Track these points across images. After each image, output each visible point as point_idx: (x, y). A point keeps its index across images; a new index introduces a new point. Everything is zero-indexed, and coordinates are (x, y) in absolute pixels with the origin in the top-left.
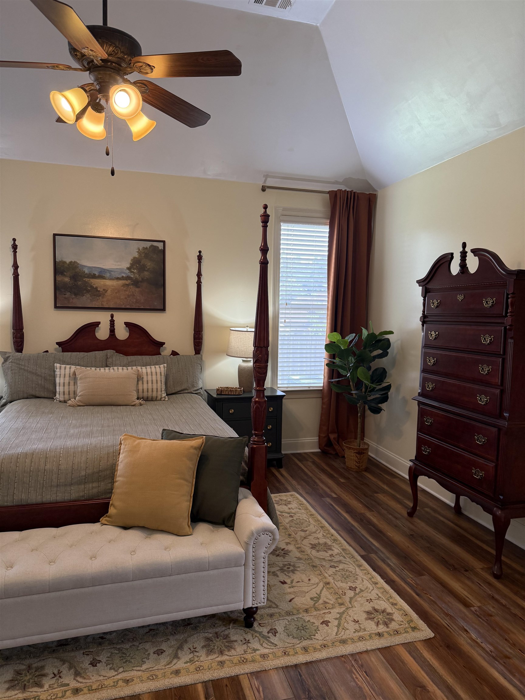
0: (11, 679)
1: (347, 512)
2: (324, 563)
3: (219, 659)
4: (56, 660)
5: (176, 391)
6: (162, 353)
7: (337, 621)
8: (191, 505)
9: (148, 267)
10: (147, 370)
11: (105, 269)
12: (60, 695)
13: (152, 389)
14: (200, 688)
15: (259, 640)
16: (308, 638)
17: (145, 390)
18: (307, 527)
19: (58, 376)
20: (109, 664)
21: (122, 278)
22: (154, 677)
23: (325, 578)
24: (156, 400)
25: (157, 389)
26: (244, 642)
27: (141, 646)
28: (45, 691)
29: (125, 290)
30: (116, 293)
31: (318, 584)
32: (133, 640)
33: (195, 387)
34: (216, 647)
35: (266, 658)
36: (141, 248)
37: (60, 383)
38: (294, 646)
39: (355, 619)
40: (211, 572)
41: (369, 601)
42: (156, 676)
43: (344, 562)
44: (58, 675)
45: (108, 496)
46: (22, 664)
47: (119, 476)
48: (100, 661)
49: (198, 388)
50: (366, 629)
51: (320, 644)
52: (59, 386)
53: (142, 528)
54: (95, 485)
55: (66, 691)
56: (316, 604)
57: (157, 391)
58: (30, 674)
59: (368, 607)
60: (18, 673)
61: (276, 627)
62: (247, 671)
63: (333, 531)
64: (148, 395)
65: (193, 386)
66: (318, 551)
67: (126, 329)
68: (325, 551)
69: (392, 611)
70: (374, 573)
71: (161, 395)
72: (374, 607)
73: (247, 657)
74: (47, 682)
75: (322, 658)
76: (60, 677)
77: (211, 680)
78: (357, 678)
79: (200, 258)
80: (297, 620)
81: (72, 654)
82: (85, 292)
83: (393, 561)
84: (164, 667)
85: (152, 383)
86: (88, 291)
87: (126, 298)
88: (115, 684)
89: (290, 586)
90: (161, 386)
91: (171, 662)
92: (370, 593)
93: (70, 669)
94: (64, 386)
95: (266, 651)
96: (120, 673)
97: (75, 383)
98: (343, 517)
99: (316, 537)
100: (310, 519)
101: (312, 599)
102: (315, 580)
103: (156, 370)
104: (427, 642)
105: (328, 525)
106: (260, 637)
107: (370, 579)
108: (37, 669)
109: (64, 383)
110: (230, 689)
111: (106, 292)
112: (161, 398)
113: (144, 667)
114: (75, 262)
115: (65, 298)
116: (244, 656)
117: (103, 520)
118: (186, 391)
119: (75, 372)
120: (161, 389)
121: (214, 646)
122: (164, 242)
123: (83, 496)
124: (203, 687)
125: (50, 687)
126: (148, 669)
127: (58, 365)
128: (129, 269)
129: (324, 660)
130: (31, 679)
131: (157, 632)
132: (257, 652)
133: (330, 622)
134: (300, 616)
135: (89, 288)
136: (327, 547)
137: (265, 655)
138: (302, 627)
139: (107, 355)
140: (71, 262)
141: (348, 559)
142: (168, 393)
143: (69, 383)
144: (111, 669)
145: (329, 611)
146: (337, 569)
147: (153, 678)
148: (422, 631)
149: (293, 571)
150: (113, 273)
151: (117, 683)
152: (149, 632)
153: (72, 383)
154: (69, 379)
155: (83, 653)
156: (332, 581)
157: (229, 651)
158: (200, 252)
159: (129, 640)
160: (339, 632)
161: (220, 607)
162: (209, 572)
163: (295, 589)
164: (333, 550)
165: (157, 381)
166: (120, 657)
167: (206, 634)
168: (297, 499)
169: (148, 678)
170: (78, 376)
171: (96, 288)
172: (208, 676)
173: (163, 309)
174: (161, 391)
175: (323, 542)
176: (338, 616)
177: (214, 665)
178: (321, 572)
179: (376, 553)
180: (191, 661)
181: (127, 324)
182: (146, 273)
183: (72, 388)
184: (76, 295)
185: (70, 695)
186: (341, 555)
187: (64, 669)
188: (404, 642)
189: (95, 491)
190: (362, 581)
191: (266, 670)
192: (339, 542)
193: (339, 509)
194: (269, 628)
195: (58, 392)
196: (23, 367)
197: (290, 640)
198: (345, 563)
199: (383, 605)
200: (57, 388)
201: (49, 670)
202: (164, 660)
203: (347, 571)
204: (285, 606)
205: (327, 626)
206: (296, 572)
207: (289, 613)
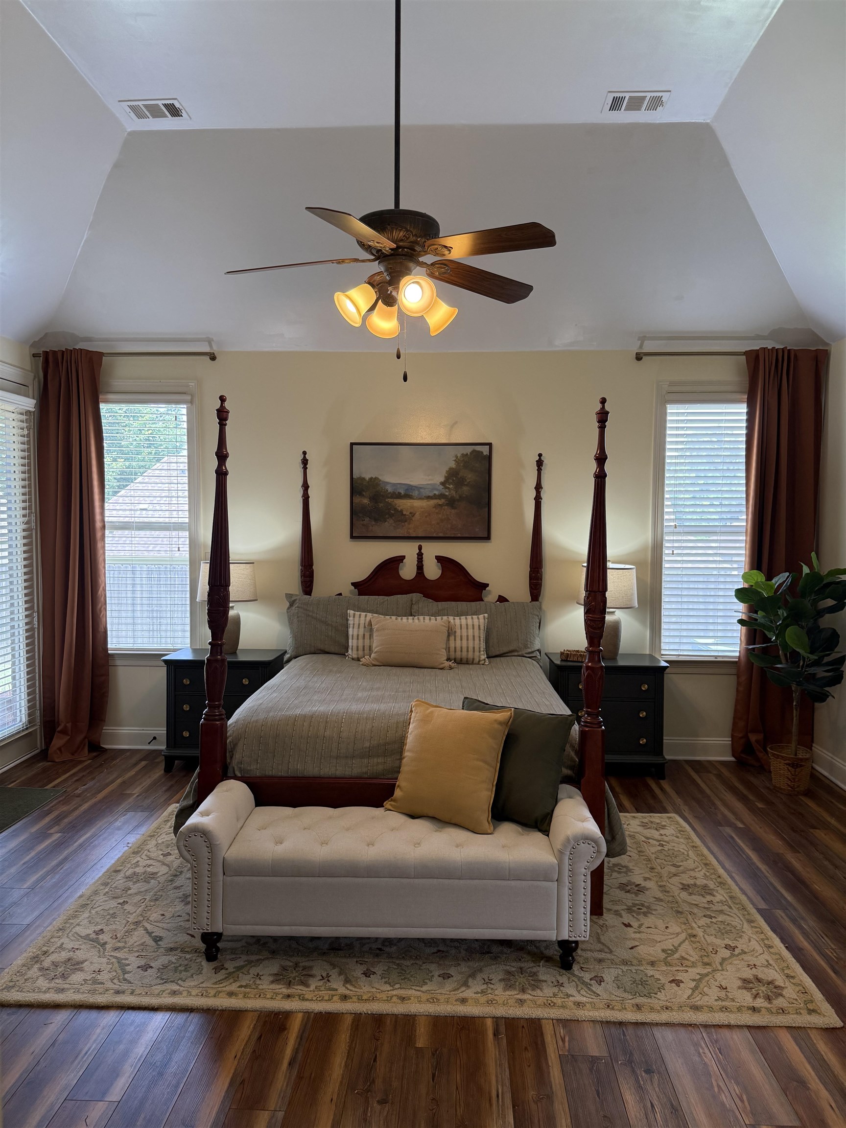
0: (275, 972)
1: (754, 849)
2: (695, 910)
3: (519, 997)
4: (325, 963)
5: (502, 652)
6: (486, 599)
7: (695, 983)
8: (493, 796)
9: (468, 481)
10: (460, 622)
11: (412, 486)
12: (326, 998)
13: (468, 648)
14: (489, 1022)
15: (577, 985)
16: (645, 995)
17: (458, 649)
18: (682, 861)
19: (351, 626)
20: (385, 978)
21: (435, 497)
22: (435, 1000)
23: (692, 928)
24: (473, 663)
25: (474, 648)
26: (556, 984)
27: (424, 966)
28: (310, 991)
29: (437, 513)
30: (426, 517)
31: (678, 934)
32: (416, 958)
33: (529, 648)
34: (517, 983)
35: (581, 1007)
36: (459, 455)
37: (353, 635)
38: (623, 1000)
39: (723, 985)
40: (513, 883)
41: (751, 967)
42: (438, 1000)
43: (728, 913)
44: (326, 978)
45: (395, 776)
46: (289, 960)
47: (408, 751)
48: (374, 973)
49: (533, 650)
50: (736, 1000)
51: (661, 1005)
52: (352, 639)
53: (433, 818)
54: (380, 760)
55: (333, 996)
56: (669, 958)
57: (474, 651)
58: (297, 972)
59: (748, 974)
60: (284, 968)
61: (603, 975)
62: (552, 1016)
63: (721, 871)
64: (461, 655)
65: (526, 647)
66: (690, 894)
67: (437, 566)
68: (702, 895)
69: (785, 984)
70: (771, 934)
71: (480, 657)
72: (757, 976)
73: (555, 1001)
74: (314, 983)
75: (660, 1022)
76: (328, 981)
77: (505, 1018)
78: (704, 1053)
79: (540, 463)
80: (636, 973)
81: (344, 960)
82: (387, 516)
83: (811, 923)
84: (448, 993)
85: (468, 640)
86: (391, 516)
87: (438, 524)
88: (389, 999)
89: (636, 930)
90: (480, 644)
91: (458, 989)
92: (757, 957)
93: (340, 974)
94: (358, 639)
95: (584, 999)
96: (396, 989)
97: (371, 636)
98: (745, 854)
99: (694, 875)
100: (690, 852)
101: (663, 951)
102: (675, 928)
103: (473, 622)
104: (829, 1031)
105: (717, 863)
106: (578, 983)
107: (763, 940)
108: (304, 968)
109: (358, 636)
110: (527, 1032)
111: (413, 516)
112: (479, 661)
113: (425, 988)
114: (376, 478)
115: (363, 525)
116: (552, 999)
117: (387, 804)
118: (516, 654)
119: (370, 621)
120: (480, 648)
121: (516, 982)
122: (490, 445)
123: (366, 773)
124: (493, 1023)
125: (316, 988)
126: (429, 991)
127: (351, 612)
128: (443, 484)
129: (662, 1024)
130: (297, 976)
131: (447, 954)
132: (571, 998)
133: (683, 982)
134: (642, 968)
135: (393, 512)
136: (706, 890)
137: (581, 1003)
138: (640, 981)
139: (412, 600)
140: (371, 479)
141: (735, 911)
142: (490, 654)
143: (364, 635)
144: (386, 983)
145: (686, 969)
146: (712, 921)
147: (433, 1000)
148: (824, 1016)
149: (645, 914)
150: (422, 490)
151: (391, 999)
152: (437, 953)
153: (367, 635)
154: (364, 631)
155: (357, 961)
156: (701, 934)
157: (533, 990)
158: (540, 455)
159: (411, 957)
160: (693, 997)
161: (525, 932)
162: (509, 882)
163: (643, 936)
164: (714, 896)
165: (474, 636)
166: (398, 973)
167: (508, 968)
168: (678, 823)
169: (428, 1000)
170: (375, 627)
171: (401, 511)
172: (500, 1012)
173: (488, 538)
174: (480, 652)
175: (703, 884)
176: (698, 977)
177: (511, 1002)
178: (687, 920)
179: (784, 909)
180: (483, 992)
181: (439, 559)
182: (465, 488)
183: (367, 642)
184: (376, 520)
185: (337, 1001)
186: (725, 903)
187: (334, 973)
188: (790, 1025)
189: (381, 767)
190: (748, 941)
191: (578, 1020)
192: (727, 887)
193: (742, 844)
194: (593, 975)
195: (351, 647)
196: (311, 614)
197: (620, 993)
198: (728, 915)
199: (772, 974)
200: (350, 641)
201: (317, 971)
202: (449, 985)
203: (728, 925)
204: (622, 953)
205: (677, 985)
206: (649, 915)
207: (625, 962)
